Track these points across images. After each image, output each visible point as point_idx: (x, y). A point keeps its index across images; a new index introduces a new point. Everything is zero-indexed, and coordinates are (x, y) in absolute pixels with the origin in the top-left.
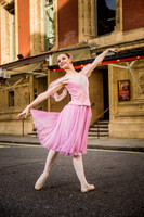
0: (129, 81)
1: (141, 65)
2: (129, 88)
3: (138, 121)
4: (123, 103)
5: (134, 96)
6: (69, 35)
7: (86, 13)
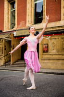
0: (47, 44)
1: (53, 38)
2: (48, 47)
3: (51, 61)
4: (45, 53)
5: (50, 51)
6: (22, 23)
7: (30, 14)
